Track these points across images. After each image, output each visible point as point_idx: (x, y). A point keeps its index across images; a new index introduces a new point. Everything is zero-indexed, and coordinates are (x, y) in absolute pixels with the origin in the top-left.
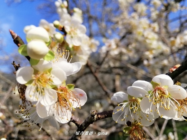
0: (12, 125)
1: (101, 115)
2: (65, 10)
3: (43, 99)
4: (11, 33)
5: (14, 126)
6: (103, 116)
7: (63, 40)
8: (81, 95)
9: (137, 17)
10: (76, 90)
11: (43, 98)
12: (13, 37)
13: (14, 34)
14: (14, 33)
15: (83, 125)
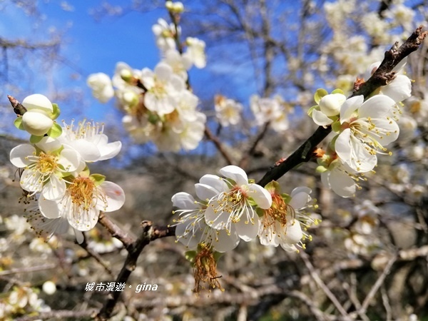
0: (69, 260)
1: (159, 230)
2: (171, 42)
3: (47, 192)
4: (10, 99)
5: (73, 263)
6: (164, 232)
7: (137, 102)
8: (118, 193)
9: (363, 47)
10: (108, 184)
11: (49, 189)
12: (13, 104)
13: (14, 101)
14: (14, 99)
15: (134, 245)
